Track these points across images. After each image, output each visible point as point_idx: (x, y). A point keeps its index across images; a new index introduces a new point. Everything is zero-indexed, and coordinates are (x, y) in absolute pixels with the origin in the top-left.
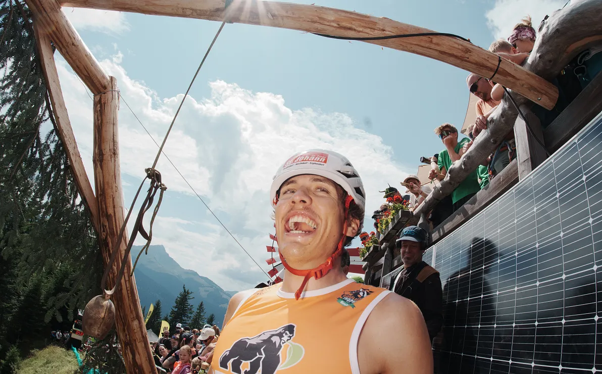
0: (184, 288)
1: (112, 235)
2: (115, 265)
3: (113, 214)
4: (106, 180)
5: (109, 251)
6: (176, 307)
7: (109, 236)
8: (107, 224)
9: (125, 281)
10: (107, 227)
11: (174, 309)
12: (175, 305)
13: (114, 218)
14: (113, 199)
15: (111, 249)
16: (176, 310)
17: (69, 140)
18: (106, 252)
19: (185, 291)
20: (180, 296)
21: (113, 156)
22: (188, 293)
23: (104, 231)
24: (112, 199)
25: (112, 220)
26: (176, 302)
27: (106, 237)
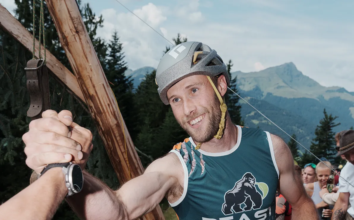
0: (325, 113)
1: (99, 114)
2: (109, 141)
3: (95, 94)
4: (78, 63)
5: (101, 129)
6: (316, 140)
7: (98, 115)
8: (92, 105)
9: (122, 153)
10: (93, 107)
11: (314, 142)
12: (315, 136)
13: (97, 98)
14: (91, 80)
15: (102, 127)
16: (317, 143)
17: (24, 38)
18: (100, 131)
19: (326, 116)
20: (320, 125)
21: (77, 35)
22: (331, 119)
23: (92, 112)
24: (89, 80)
25: (95, 100)
26: (317, 133)
27: (96, 117)
